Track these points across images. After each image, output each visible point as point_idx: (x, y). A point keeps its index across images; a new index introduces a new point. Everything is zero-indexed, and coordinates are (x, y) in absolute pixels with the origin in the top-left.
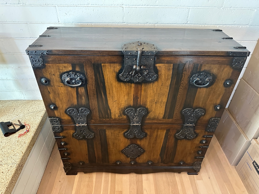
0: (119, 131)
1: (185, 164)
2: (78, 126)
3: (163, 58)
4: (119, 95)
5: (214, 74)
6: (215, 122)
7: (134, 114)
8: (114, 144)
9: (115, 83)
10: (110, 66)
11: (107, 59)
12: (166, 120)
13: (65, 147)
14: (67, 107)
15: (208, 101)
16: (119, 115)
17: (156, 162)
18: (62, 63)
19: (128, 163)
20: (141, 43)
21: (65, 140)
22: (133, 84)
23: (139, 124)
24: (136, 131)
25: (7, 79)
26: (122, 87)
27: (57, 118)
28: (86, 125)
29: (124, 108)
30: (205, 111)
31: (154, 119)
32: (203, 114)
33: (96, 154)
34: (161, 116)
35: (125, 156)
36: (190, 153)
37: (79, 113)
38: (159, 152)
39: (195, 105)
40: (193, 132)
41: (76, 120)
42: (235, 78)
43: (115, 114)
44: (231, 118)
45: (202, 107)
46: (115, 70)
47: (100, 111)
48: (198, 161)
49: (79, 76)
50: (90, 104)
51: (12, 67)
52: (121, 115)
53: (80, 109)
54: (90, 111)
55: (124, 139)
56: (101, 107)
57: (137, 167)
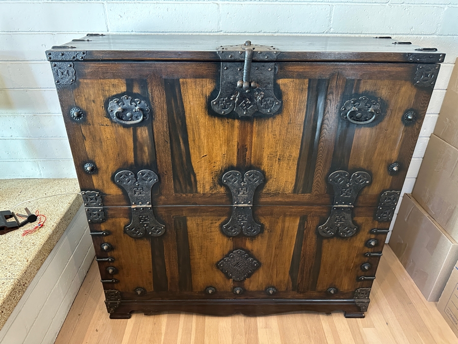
0: (212, 220)
1: (338, 294)
2: (136, 208)
3: (290, 68)
4: (210, 144)
5: (383, 100)
6: (390, 199)
7: (239, 183)
8: (202, 248)
9: (204, 119)
10: (196, 84)
11: (189, 69)
12: (300, 197)
13: (109, 254)
14: (116, 168)
15: (376, 155)
16: (212, 185)
17: (283, 288)
18: (109, 78)
19: (230, 291)
20: (250, 42)
21: (110, 238)
22: (236, 121)
23: (249, 205)
24: (243, 220)
25: (11, 138)
26: (218, 127)
27: (97, 190)
28: (151, 206)
29: (221, 171)
30: (370, 175)
31: (276, 194)
32: (367, 182)
33: (167, 270)
34: (290, 188)
35: (223, 275)
37: (137, 180)
38: (288, 266)
39: (351, 163)
40: (351, 222)
41: (131, 196)
42: (421, 107)
43: (203, 184)
44: (420, 208)
45: (365, 167)
46: (204, 91)
47: (175, 177)
48: (364, 286)
49: (139, 103)
50: (158, 163)
51: (22, 114)
52: (215, 186)
53: (139, 173)
54: (157, 178)
55: (221, 237)
56: (178, 168)
57: (246, 300)
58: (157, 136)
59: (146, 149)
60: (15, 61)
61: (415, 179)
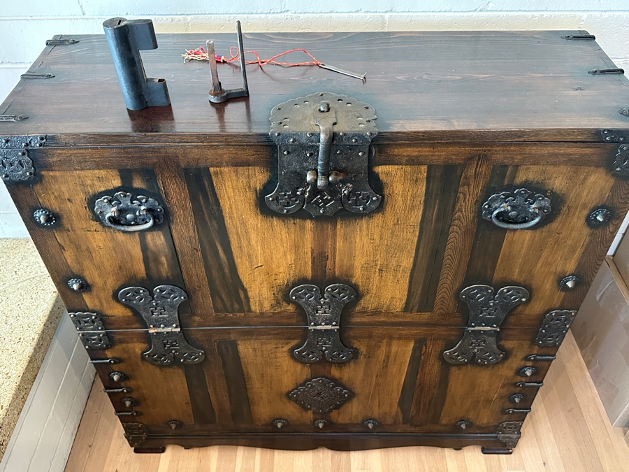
0: (277, 344)
1: (473, 428)
2: (156, 332)
3: (396, 151)
4: (268, 251)
5: (556, 193)
6: (560, 320)
7: (317, 300)
8: (263, 376)
9: (254, 221)
10: (237, 174)
11: (224, 154)
12: (415, 316)
13: (122, 384)
14: (119, 284)
15: (539, 265)
16: (273, 302)
18: (90, 169)
19: (309, 423)
20: (328, 105)
21: (122, 366)
22: (308, 221)
23: (333, 327)
24: (325, 344)
26: (278, 229)
27: (93, 311)
28: (179, 330)
29: (287, 285)
30: (529, 291)
31: (377, 312)
32: (524, 300)
33: (213, 401)
34: (399, 305)
35: (297, 406)
36: (488, 401)
37: (153, 299)
38: (396, 396)
39: (498, 275)
40: (495, 346)
41: (148, 318)
42: (622, 203)
43: (260, 301)
44: (621, 288)
45: (521, 280)
46: (252, 183)
47: (214, 292)
48: (512, 420)
49: (146, 202)
50: (185, 277)
52: (279, 303)
53: (156, 289)
54: (186, 295)
55: (292, 364)
56: (218, 282)
57: (333, 434)
58: (180, 243)
59: (163, 259)
61: (621, 235)
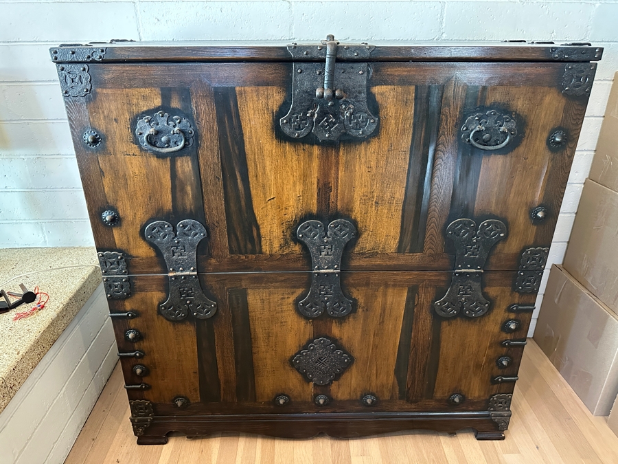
0: (283, 294)
1: (465, 403)
2: (174, 276)
3: (390, 71)
4: (280, 181)
5: (519, 115)
6: (535, 260)
7: (321, 238)
8: (269, 336)
9: (270, 146)
10: (258, 94)
11: (249, 73)
12: (407, 258)
13: (136, 346)
14: (147, 217)
15: (512, 195)
16: (282, 242)
18: (137, 87)
19: (310, 400)
21: (138, 322)
22: (316, 147)
23: (335, 271)
24: (327, 294)
25: (6, 190)
26: (289, 156)
27: (120, 251)
28: (196, 273)
29: (295, 221)
30: (506, 225)
31: (373, 254)
32: (502, 235)
33: (220, 370)
34: (393, 244)
35: (299, 377)
36: (478, 366)
37: (176, 235)
38: (393, 361)
39: (478, 207)
40: (480, 294)
41: (168, 260)
42: (573, 124)
43: (270, 240)
44: (576, 283)
45: (498, 212)
46: (270, 104)
47: (231, 229)
48: (502, 391)
49: (179, 123)
50: (207, 210)
51: (21, 157)
52: (287, 243)
53: (180, 224)
54: (205, 232)
55: (296, 320)
56: (234, 217)
57: (333, 414)
58: (205, 170)
59: (189, 189)
60: (13, 82)
61: (566, 244)
